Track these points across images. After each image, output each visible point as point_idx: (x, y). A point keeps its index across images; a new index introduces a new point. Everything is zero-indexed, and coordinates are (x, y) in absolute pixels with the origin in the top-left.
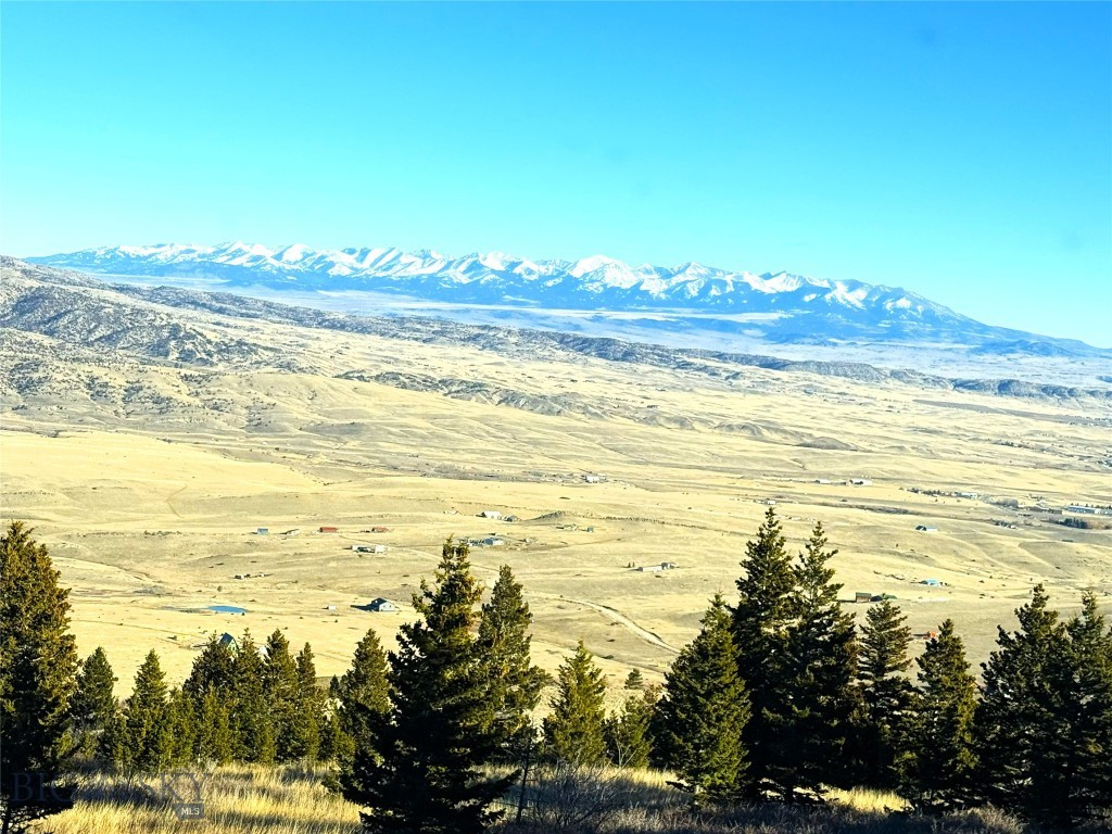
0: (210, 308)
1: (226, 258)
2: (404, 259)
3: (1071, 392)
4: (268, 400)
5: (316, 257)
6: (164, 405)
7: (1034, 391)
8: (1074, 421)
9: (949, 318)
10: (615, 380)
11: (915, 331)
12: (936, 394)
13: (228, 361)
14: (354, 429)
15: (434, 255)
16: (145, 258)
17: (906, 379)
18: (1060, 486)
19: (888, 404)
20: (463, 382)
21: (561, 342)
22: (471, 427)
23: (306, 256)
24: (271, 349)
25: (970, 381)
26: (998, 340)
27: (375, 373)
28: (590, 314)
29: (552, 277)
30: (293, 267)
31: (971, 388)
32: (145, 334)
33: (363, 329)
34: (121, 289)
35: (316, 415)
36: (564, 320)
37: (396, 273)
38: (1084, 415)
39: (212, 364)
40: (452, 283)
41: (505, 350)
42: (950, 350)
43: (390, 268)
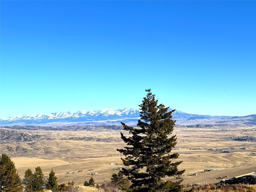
0: (26, 129)
1: (25, 118)
2: (64, 114)
3: (211, 125)
4: (48, 146)
5: (45, 116)
6: (25, 150)
7: (204, 126)
8: (214, 131)
9: (181, 113)
10: (118, 134)
11: (175, 117)
12: (184, 129)
13: (35, 139)
14: (68, 150)
15: (71, 112)
16: (7, 120)
17: (177, 127)
18: (219, 145)
19: (176, 132)
20: (87, 138)
21: (104, 127)
22: (93, 147)
23: (43, 116)
24: (44, 136)
25: (190, 126)
26: (192, 117)
27: (68, 138)
28: (106, 121)
29: (97, 114)
30: (40, 118)
31: (191, 127)
32: (15, 136)
33: (61, 129)
34: (6, 127)
35: (59, 149)
36: (101, 123)
37: (63, 117)
38: (216, 130)
39: (32, 141)
40: (75, 118)
41: (92, 130)
42: (183, 120)
43: (61, 116)
